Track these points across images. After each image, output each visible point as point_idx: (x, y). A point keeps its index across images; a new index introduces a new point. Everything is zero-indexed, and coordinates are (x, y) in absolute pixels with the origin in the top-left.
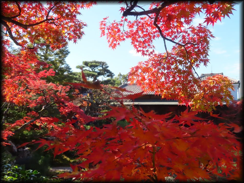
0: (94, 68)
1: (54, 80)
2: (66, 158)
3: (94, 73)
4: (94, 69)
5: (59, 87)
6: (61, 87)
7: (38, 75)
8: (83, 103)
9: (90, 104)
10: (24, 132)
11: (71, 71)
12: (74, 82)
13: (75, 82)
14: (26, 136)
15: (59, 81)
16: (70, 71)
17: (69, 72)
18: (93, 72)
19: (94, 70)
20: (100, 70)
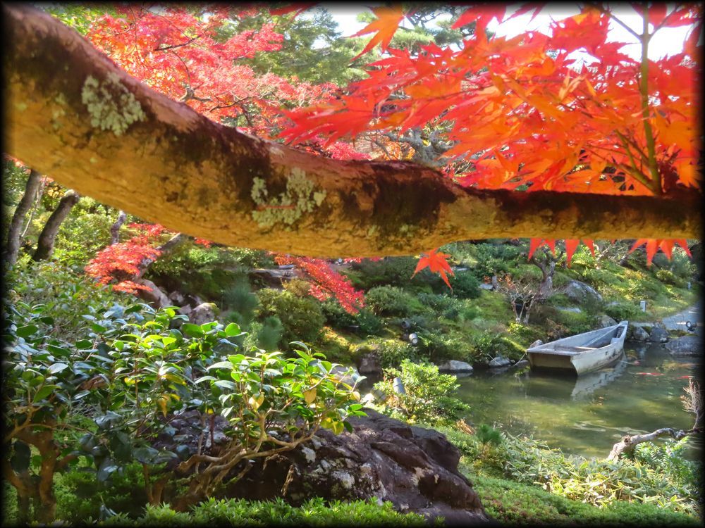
0: (423, 19)
1: (281, 67)
2: (336, 339)
3: (422, 37)
4: (423, 22)
5: (300, 88)
6: (303, 89)
7: (225, 51)
8: (385, 151)
9: (412, 151)
10: (191, 252)
11: (339, 34)
12: (351, 74)
13: (355, 76)
14: (199, 267)
15: (298, 70)
16: (333, 34)
17: (331, 38)
18: (419, 31)
19: (420, 25)
20: (443, 25)
